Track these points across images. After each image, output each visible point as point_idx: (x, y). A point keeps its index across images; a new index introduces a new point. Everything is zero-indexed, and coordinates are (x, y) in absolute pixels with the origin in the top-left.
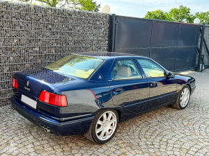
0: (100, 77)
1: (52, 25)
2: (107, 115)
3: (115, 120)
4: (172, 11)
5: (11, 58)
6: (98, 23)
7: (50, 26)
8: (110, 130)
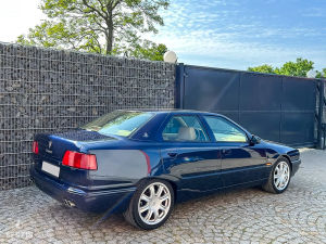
0: (146, 135)
1: (95, 78)
2: (156, 188)
3: (168, 197)
4: (286, 66)
5: (37, 121)
6: (159, 75)
7: (92, 80)
8: (160, 211)
